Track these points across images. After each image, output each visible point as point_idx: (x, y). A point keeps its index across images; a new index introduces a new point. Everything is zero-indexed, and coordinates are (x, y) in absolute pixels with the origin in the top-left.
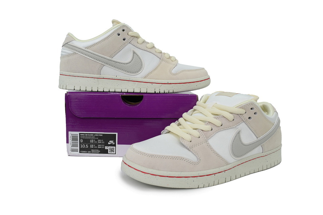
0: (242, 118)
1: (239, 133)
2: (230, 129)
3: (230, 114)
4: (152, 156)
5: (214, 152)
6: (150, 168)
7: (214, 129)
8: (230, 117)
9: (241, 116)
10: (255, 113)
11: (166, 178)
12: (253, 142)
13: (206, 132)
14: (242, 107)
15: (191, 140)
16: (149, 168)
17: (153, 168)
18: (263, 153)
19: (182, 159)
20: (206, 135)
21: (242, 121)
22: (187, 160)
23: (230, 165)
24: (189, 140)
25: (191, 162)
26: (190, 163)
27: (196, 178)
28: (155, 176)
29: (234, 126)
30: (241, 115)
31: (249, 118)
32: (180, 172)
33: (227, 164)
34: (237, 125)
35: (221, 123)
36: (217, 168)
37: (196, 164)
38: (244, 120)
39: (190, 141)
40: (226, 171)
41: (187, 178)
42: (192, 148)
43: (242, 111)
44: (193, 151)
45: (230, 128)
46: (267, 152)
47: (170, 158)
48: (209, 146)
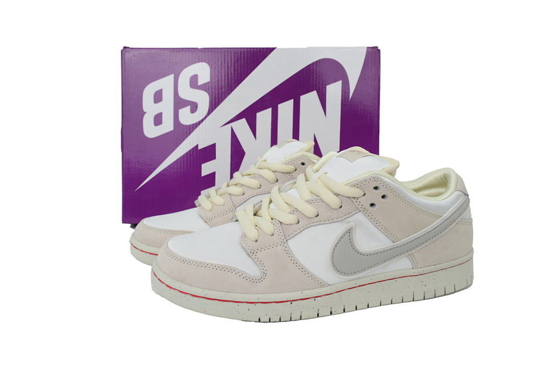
0: (357, 204)
1: (349, 231)
2: (331, 223)
3: (335, 196)
4: (184, 261)
5: (296, 262)
6: (179, 281)
7: (303, 222)
8: (334, 201)
9: (354, 201)
10: (383, 197)
11: (201, 299)
12: (385, 248)
13: (287, 226)
14: (356, 185)
15: (257, 238)
16: (177, 280)
17: (182, 281)
18: (414, 270)
19: (232, 270)
20: (286, 232)
21: (358, 211)
22: (240, 274)
23: (329, 287)
24: (252, 239)
25: (247, 278)
26: (245, 278)
27: (254, 304)
28: (184, 295)
29: (341, 219)
30: (356, 200)
31: (372, 205)
32: (226, 293)
33: (322, 284)
34: (345, 217)
35: (316, 211)
36: (298, 291)
37: (255, 281)
38: (360, 209)
39: (254, 240)
40: (319, 298)
41: (238, 304)
42: (255, 253)
43: (357, 192)
44: (256, 259)
45: (331, 221)
46: (423, 269)
47: (212, 267)
48: (288, 252)
